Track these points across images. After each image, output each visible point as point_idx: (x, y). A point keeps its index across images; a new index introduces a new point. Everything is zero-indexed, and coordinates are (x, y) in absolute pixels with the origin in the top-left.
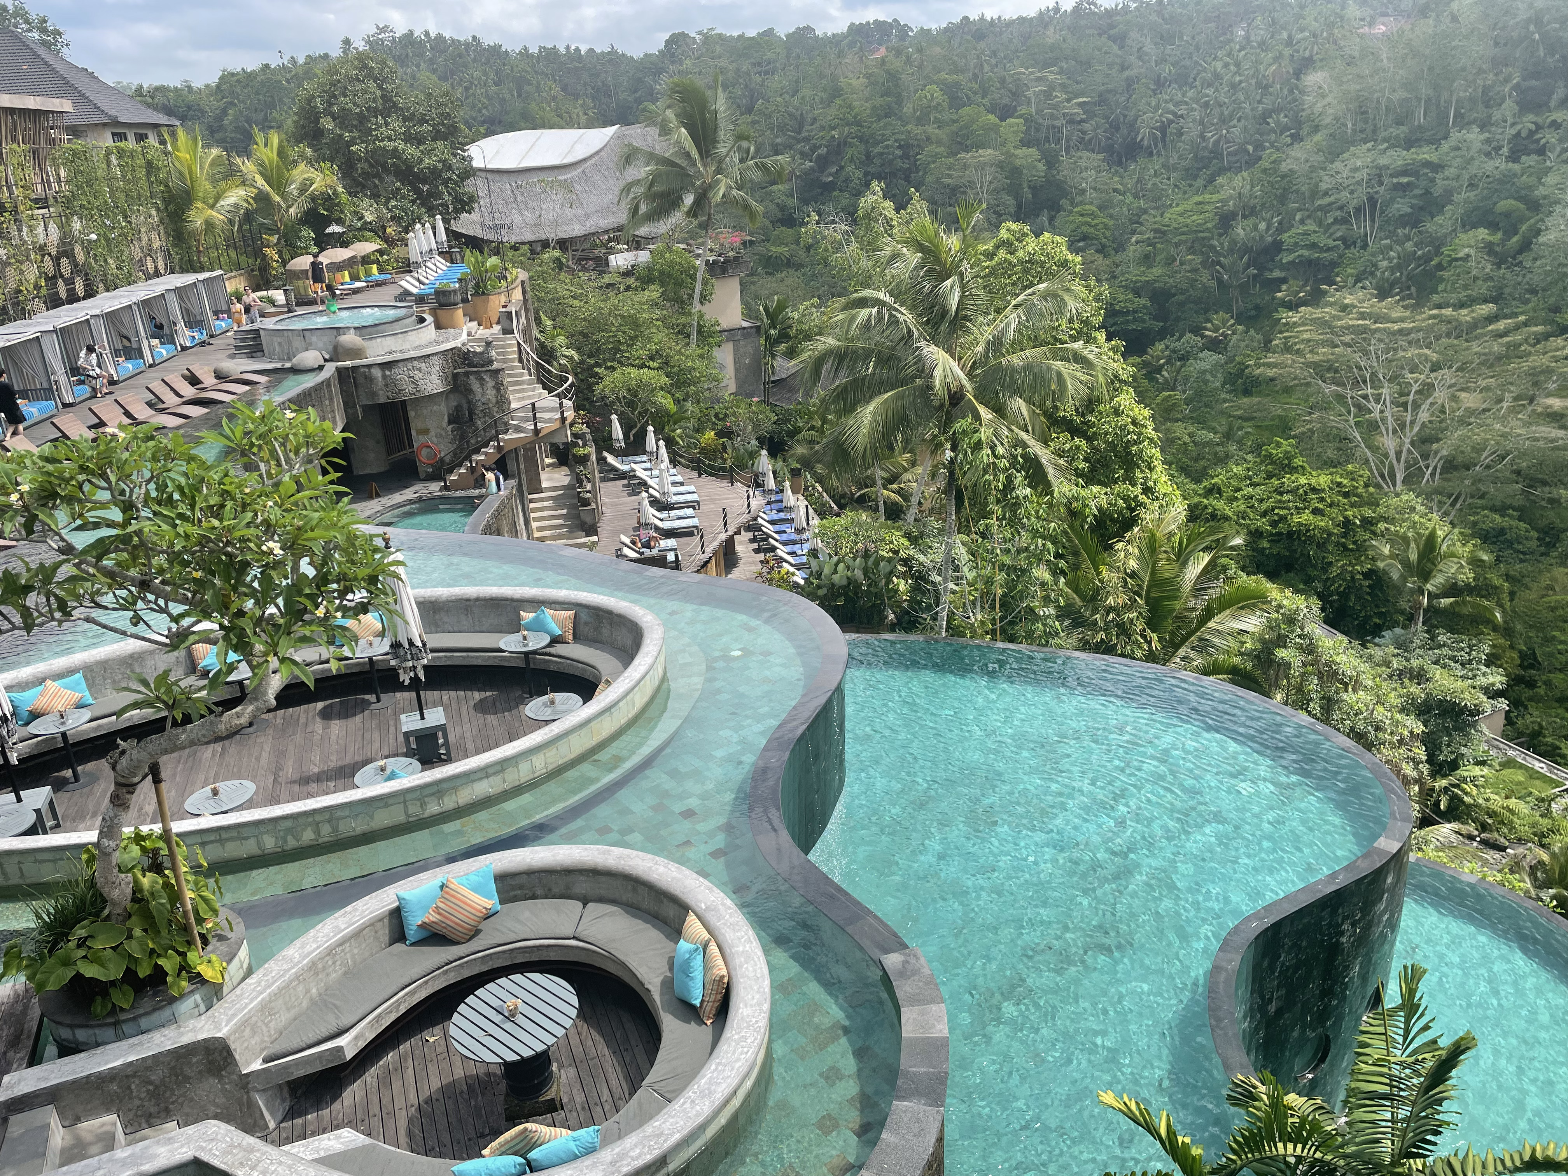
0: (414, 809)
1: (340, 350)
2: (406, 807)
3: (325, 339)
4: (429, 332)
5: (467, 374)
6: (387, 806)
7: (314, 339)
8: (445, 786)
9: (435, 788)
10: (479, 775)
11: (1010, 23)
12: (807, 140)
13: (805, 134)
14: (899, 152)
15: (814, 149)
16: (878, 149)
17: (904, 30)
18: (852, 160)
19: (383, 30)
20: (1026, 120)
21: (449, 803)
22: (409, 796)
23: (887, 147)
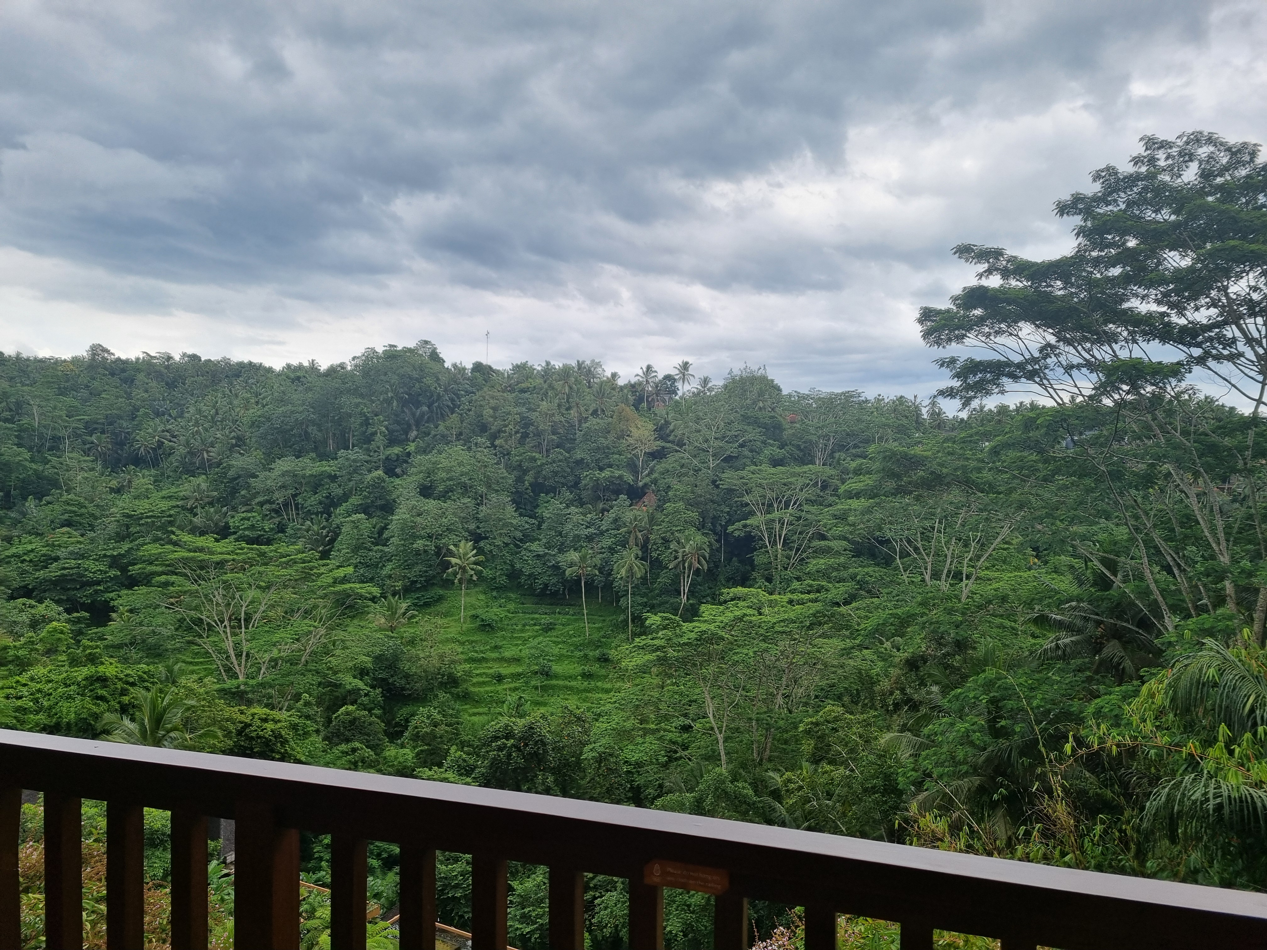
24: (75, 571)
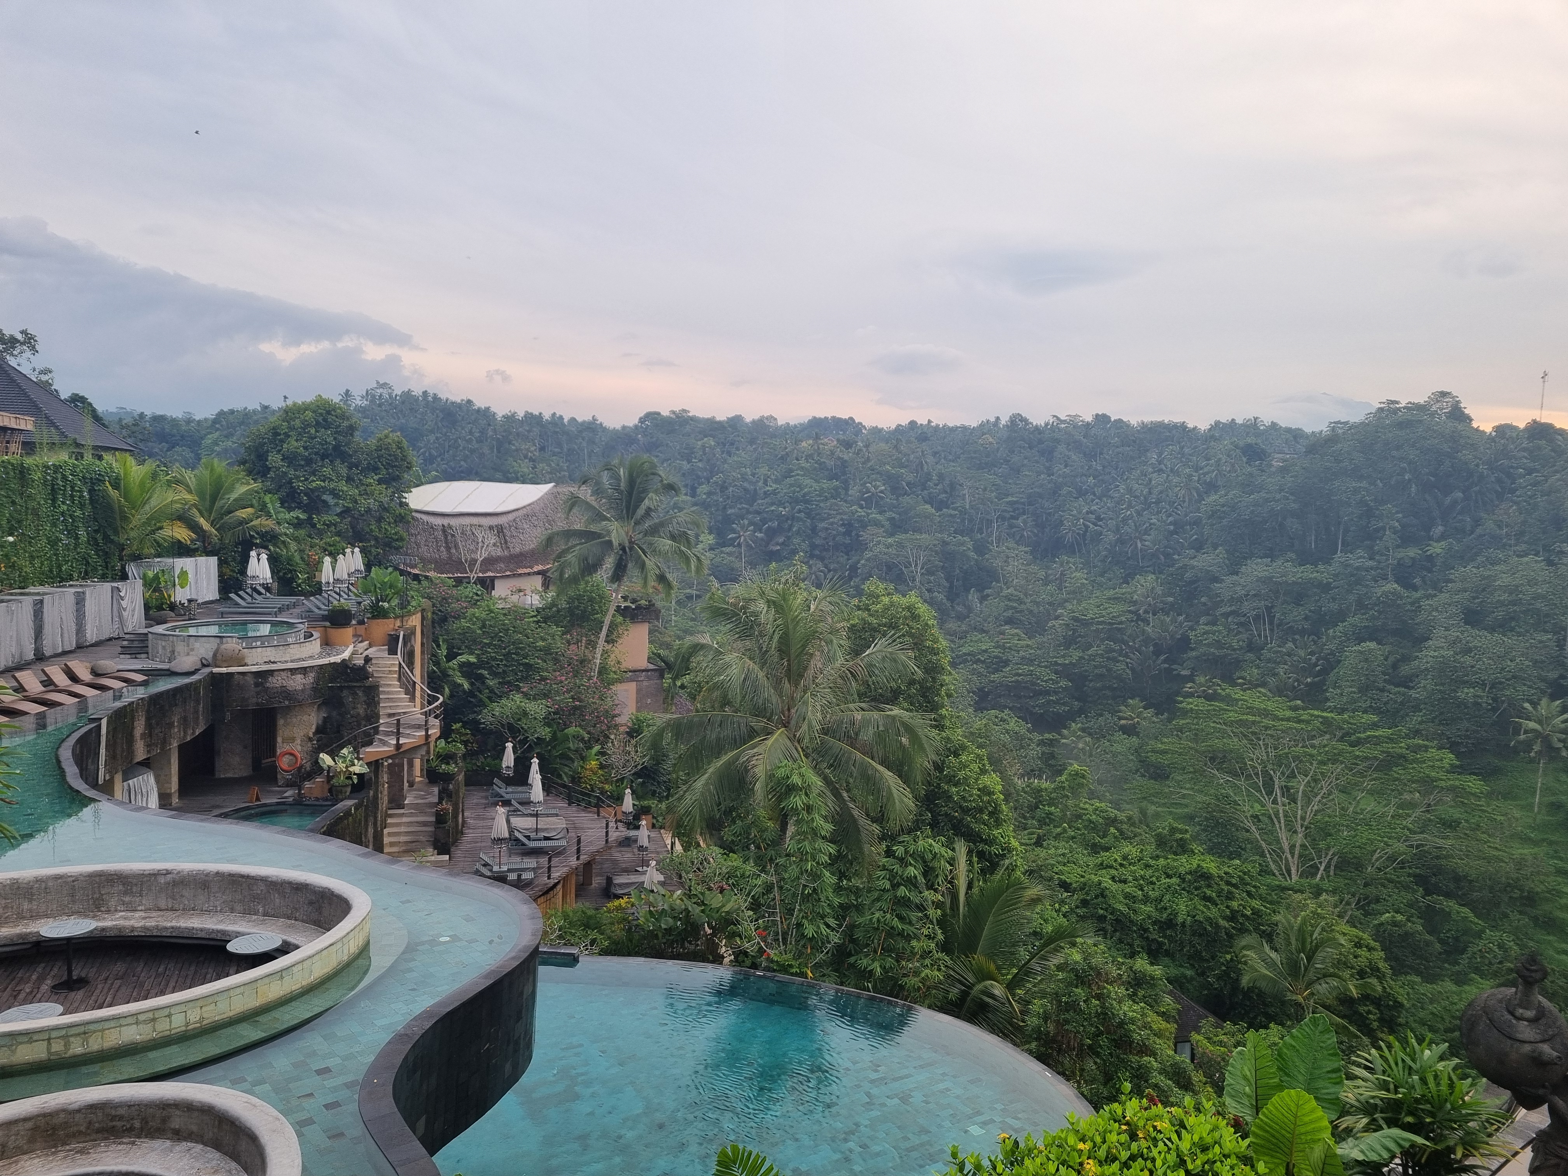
0: (57, 1047)
1: (219, 657)
2: (49, 1044)
3: (208, 646)
4: (314, 646)
5: (341, 688)
6: (30, 1041)
7: (197, 645)
8: (92, 1027)
9: (81, 1029)
10: (130, 1020)
11: (953, 430)
12: (758, 513)
13: (755, 507)
14: (841, 529)
15: (764, 521)
16: (823, 525)
17: (858, 428)
18: (798, 533)
19: (384, 385)
20: (960, 511)
21: (95, 1044)
22: (54, 1034)
23: (832, 524)
24: (1028, 678)
